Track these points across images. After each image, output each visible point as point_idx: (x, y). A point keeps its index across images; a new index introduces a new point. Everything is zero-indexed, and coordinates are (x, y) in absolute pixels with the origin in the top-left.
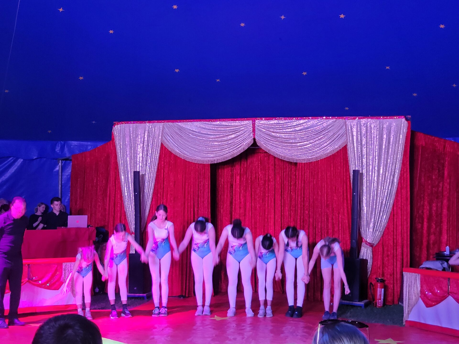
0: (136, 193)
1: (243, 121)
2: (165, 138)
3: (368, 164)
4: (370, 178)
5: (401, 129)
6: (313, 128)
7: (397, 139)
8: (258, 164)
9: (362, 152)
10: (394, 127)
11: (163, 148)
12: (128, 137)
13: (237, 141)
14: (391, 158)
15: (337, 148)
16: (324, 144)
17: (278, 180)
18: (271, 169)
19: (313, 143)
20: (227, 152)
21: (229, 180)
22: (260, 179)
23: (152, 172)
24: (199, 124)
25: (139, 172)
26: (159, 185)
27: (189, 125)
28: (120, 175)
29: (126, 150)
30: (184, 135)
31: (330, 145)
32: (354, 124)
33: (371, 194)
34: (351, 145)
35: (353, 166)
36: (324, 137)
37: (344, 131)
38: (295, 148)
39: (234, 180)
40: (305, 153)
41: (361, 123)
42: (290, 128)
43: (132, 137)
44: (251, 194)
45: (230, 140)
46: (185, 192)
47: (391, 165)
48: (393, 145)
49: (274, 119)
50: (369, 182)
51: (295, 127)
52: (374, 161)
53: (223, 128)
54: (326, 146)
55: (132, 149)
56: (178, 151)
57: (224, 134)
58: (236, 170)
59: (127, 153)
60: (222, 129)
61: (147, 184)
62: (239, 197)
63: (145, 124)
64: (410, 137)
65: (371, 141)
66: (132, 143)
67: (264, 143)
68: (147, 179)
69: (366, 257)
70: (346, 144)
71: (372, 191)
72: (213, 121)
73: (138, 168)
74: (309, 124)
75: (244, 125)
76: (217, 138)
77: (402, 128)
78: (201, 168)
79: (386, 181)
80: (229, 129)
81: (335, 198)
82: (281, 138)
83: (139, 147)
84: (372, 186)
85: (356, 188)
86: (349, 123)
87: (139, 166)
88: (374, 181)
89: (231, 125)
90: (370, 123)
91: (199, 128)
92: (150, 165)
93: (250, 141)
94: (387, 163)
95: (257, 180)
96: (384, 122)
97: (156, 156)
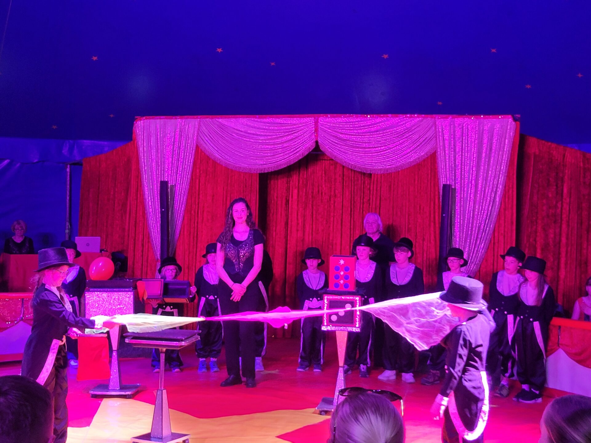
0: (163, 210)
1: (302, 118)
2: (202, 138)
3: (463, 176)
4: (465, 194)
5: (506, 132)
6: (393, 129)
7: (502, 145)
8: (322, 175)
9: (456, 162)
10: (498, 129)
11: (199, 151)
12: (154, 137)
14: (492, 169)
15: (424, 155)
16: (407, 149)
17: (347, 195)
18: (338, 181)
19: (392, 148)
20: (281, 158)
21: (284, 194)
22: (323, 194)
23: (184, 182)
24: (246, 120)
25: (167, 182)
26: (193, 199)
27: (232, 122)
28: (142, 186)
29: (151, 154)
30: (225, 135)
31: (414, 151)
32: (446, 125)
33: (466, 215)
34: (441, 151)
35: (443, 179)
36: (407, 141)
37: (432, 134)
38: (368, 155)
39: (291, 194)
40: (382, 161)
41: (456, 123)
42: (362, 128)
43: (159, 137)
44: (312, 213)
45: (285, 142)
47: (492, 178)
48: (495, 153)
49: (342, 117)
50: (463, 200)
51: (371, 128)
52: (471, 173)
53: (276, 127)
54: (410, 152)
55: (159, 151)
56: (218, 156)
57: (277, 135)
58: (293, 182)
59: (152, 157)
61: (177, 197)
62: (296, 216)
63: (175, 120)
64: (518, 143)
65: (468, 146)
66: (159, 145)
67: (329, 148)
68: (178, 191)
70: (436, 151)
71: (467, 212)
72: (264, 118)
73: (166, 177)
74: (387, 123)
75: (303, 123)
76: (268, 139)
77: (508, 130)
78: (247, 178)
79: (485, 199)
80: (285, 128)
81: (419, 221)
82: (352, 141)
83: (167, 150)
84: (468, 205)
85: (447, 207)
86: (440, 124)
87: (168, 175)
88: (470, 199)
89: (287, 123)
90: (466, 124)
91: (246, 127)
92: (182, 173)
93: (312, 144)
94: (487, 176)
95: (320, 195)
96: (485, 122)
97: (190, 161)
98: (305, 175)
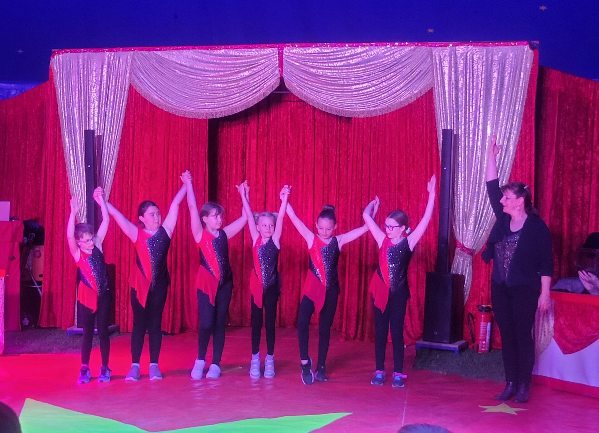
0: (89, 166)
1: (262, 49)
2: (136, 76)
3: (467, 120)
4: (471, 142)
5: (522, 62)
6: (378, 61)
7: (516, 79)
8: (287, 120)
9: (458, 101)
10: (511, 59)
11: (132, 91)
12: (75, 75)
13: (252, 81)
14: (505, 109)
15: (417, 94)
16: (396, 86)
17: (319, 146)
18: (308, 128)
19: (377, 85)
20: (236, 99)
21: (239, 145)
22: (289, 144)
23: (114, 131)
24: (191, 53)
25: (94, 131)
26: (126, 153)
27: (175, 55)
28: (62, 137)
29: (72, 97)
30: (166, 71)
31: (405, 89)
32: (445, 55)
33: (472, 169)
34: (440, 89)
35: (442, 122)
36: (396, 75)
37: (428, 66)
38: (347, 94)
39: (248, 145)
40: (365, 101)
41: (457, 52)
42: (339, 60)
43: (82, 75)
44: (276, 168)
45: (242, 79)
46: (168, 164)
47: (504, 121)
48: (508, 89)
49: (313, 46)
50: (468, 150)
51: (349, 60)
52: (478, 115)
53: (230, 60)
54: (399, 90)
55: (82, 94)
56: (156, 98)
57: (232, 70)
58: (250, 129)
59: (74, 99)
60: (229, 62)
61: (106, 151)
62: (255, 172)
63: (102, 53)
64: (537, 77)
65: (473, 82)
66: (82, 84)
67: (297, 85)
68: (107, 143)
69: (462, 272)
70: (432, 88)
71: (474, 165)
72: (215, 49)
73: (92, 126)
74: (370, 53)
75: (264, 55)
76: (220, 76)
77: (524, 61)
78: (194, 125)
80: (241, 61)
81: (412, 176)
82: (326, 77)
83: (93, 92)
84: (474, 155)
85: (448, 159)
86: (437, 53)
87: (94, 123)
88: (477, 148)
89: (244, 55)
90: (471, 53)
91: (191, 60)
92: (111, 121)
93: (275, 82)
94: (498, 119)
95: (285, 146)
96: (495, 51)
97: (121, 105)
98: (267, 121)
